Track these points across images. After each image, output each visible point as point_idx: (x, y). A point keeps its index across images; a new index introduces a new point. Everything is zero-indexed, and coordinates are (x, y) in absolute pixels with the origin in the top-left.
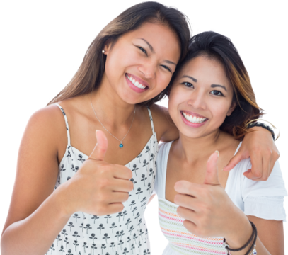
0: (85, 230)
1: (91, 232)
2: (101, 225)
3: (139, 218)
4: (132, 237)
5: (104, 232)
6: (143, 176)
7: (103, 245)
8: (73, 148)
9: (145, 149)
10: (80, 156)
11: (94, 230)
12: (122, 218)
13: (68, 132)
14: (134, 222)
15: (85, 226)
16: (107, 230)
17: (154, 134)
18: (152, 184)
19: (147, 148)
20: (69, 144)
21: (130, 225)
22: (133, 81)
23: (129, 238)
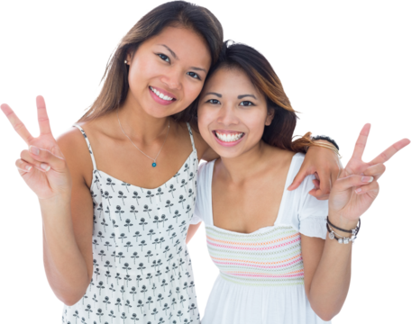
0: (117, 259)
1: (124, 261)
2: (135, 254)
3: (179, 246)
4: (170, 267)
5: (138, 261)
6: (181, 197)
7: (139, 276)
8: (100, 172)
9: (183, 168)
10: (109, 180)
11: (128, 259)
12: (158, 245)
13: (92, 155)
14: (173, 250)
15: (117, 254)
16: (142, 259)
17: (195, 150)
18: (192, 207)
19: (186, 166)
20: (95, 168)
21: (168, 253)
22: (158, 93)
23: (167, 268)
